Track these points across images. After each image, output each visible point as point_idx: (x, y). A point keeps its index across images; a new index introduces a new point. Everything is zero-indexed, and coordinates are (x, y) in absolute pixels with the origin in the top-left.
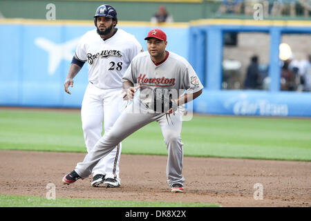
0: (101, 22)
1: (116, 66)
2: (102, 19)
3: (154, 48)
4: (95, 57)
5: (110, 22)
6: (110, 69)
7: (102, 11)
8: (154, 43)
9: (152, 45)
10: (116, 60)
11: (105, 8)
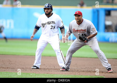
0: (46, 10)
1: (53, 27)
2: (47, 9)
3: (77, 18)
4: (45, 24)
5: (50, 10)
6: (51, 29)
7: (47, 6)
8: (78, 17)
9: (77, 17)
10: (53, 25)
11: (48, 5)
